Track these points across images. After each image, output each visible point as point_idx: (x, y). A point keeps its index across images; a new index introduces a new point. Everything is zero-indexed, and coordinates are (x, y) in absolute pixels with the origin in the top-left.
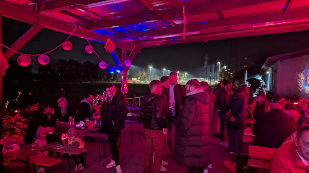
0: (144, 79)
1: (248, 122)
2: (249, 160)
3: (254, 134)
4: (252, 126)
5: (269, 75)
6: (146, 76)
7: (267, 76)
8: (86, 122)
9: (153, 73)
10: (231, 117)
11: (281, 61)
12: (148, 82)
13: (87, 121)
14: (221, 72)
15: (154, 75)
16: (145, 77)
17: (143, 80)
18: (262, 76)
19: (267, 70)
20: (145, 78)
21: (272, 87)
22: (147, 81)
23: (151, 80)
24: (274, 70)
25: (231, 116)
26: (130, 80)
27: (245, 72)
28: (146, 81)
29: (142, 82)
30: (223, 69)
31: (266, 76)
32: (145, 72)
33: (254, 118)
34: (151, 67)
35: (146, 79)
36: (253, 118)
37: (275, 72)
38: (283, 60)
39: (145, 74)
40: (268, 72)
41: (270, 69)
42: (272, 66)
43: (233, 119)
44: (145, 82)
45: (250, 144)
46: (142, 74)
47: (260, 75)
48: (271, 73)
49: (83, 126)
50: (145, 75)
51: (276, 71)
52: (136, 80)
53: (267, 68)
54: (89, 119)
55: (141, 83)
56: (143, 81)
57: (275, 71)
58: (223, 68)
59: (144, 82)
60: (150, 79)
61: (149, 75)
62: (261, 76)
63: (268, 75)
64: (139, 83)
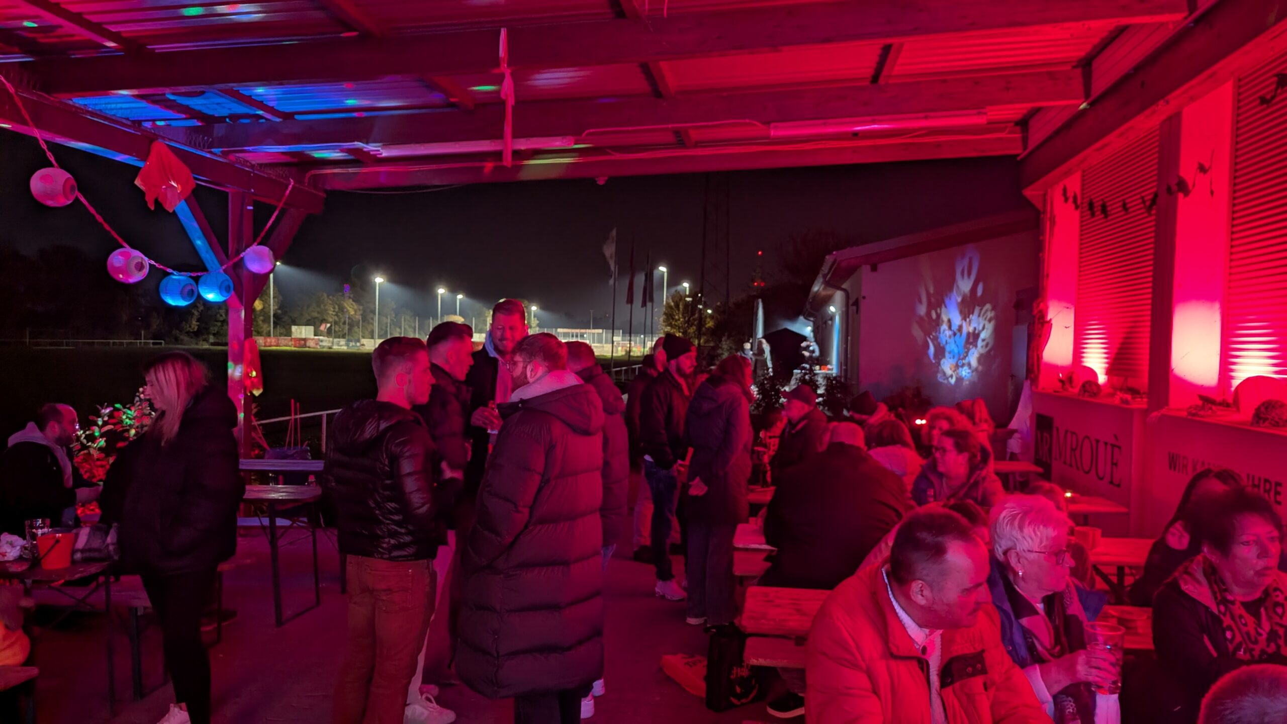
0: (350, 330)
1: (753, 497)
2: (749, 642)
3: (768, 543)
4: (763, 512)
5: (837, 319)
6: (358, 317)
7: (830, 322)
8: (34, 536)
9: (393, 305)
10: (693, 479)
11: (874, 269)
12: (370, 345)
13: (40, 532)
14: (668, 306)
15: (397, 314)
16: (352, 325)
17: (343, 336)
18: (814, 323)
19: (827, 300)
20: (356, 329)
21: (846, 365)
22: (364, 341)
23: (380, 337)
24: (851, 302)
25: (691, 477)
26: (281, 335)
27: (758, 309)
28: (359, 341)
29: (341, 346)
30: (677, 292)
31: (825, 323)
32: (356, 300)
33: (773, 484)
34: (379, 280)
35: (358, 331)
36: (769, 479)
37: (855, 308)
38: (880, 266)
39: (351, 308)
40: (832, 309)
41: (839, 295)
42: (844, 286)
43: (698, 488)
44: (351, 344)
45: (756, 581)
46: (342, 309)
47: (806, 318)
48: (842, 312)
49: (20, 559)
50: (352, 313)
51: (856, 303)
52: (312, 337)
53: (829, 291)
54: (48, 521)
55: (336, 348)
56: (343, 342)
57: (853, 305)
58: (679, 288)
59: (347, 345)
60: (376, 335)
61: (374, 312)
62: (811, 324)
63: (832, 318)
64: (325, 350)
